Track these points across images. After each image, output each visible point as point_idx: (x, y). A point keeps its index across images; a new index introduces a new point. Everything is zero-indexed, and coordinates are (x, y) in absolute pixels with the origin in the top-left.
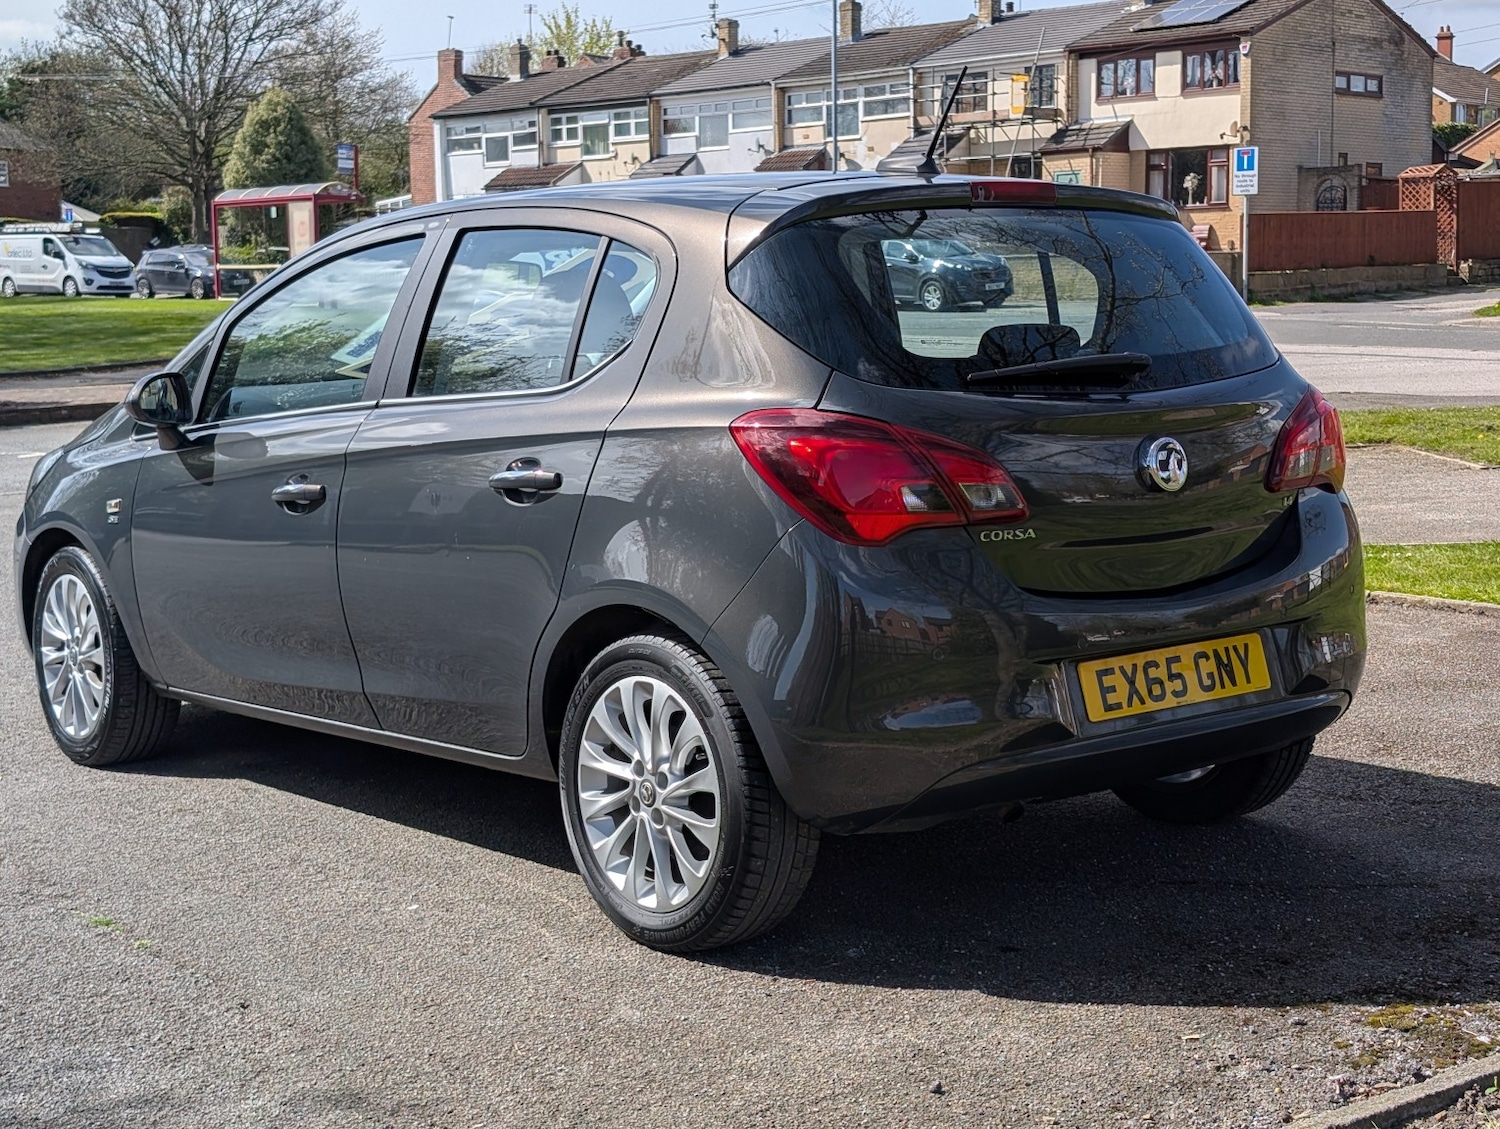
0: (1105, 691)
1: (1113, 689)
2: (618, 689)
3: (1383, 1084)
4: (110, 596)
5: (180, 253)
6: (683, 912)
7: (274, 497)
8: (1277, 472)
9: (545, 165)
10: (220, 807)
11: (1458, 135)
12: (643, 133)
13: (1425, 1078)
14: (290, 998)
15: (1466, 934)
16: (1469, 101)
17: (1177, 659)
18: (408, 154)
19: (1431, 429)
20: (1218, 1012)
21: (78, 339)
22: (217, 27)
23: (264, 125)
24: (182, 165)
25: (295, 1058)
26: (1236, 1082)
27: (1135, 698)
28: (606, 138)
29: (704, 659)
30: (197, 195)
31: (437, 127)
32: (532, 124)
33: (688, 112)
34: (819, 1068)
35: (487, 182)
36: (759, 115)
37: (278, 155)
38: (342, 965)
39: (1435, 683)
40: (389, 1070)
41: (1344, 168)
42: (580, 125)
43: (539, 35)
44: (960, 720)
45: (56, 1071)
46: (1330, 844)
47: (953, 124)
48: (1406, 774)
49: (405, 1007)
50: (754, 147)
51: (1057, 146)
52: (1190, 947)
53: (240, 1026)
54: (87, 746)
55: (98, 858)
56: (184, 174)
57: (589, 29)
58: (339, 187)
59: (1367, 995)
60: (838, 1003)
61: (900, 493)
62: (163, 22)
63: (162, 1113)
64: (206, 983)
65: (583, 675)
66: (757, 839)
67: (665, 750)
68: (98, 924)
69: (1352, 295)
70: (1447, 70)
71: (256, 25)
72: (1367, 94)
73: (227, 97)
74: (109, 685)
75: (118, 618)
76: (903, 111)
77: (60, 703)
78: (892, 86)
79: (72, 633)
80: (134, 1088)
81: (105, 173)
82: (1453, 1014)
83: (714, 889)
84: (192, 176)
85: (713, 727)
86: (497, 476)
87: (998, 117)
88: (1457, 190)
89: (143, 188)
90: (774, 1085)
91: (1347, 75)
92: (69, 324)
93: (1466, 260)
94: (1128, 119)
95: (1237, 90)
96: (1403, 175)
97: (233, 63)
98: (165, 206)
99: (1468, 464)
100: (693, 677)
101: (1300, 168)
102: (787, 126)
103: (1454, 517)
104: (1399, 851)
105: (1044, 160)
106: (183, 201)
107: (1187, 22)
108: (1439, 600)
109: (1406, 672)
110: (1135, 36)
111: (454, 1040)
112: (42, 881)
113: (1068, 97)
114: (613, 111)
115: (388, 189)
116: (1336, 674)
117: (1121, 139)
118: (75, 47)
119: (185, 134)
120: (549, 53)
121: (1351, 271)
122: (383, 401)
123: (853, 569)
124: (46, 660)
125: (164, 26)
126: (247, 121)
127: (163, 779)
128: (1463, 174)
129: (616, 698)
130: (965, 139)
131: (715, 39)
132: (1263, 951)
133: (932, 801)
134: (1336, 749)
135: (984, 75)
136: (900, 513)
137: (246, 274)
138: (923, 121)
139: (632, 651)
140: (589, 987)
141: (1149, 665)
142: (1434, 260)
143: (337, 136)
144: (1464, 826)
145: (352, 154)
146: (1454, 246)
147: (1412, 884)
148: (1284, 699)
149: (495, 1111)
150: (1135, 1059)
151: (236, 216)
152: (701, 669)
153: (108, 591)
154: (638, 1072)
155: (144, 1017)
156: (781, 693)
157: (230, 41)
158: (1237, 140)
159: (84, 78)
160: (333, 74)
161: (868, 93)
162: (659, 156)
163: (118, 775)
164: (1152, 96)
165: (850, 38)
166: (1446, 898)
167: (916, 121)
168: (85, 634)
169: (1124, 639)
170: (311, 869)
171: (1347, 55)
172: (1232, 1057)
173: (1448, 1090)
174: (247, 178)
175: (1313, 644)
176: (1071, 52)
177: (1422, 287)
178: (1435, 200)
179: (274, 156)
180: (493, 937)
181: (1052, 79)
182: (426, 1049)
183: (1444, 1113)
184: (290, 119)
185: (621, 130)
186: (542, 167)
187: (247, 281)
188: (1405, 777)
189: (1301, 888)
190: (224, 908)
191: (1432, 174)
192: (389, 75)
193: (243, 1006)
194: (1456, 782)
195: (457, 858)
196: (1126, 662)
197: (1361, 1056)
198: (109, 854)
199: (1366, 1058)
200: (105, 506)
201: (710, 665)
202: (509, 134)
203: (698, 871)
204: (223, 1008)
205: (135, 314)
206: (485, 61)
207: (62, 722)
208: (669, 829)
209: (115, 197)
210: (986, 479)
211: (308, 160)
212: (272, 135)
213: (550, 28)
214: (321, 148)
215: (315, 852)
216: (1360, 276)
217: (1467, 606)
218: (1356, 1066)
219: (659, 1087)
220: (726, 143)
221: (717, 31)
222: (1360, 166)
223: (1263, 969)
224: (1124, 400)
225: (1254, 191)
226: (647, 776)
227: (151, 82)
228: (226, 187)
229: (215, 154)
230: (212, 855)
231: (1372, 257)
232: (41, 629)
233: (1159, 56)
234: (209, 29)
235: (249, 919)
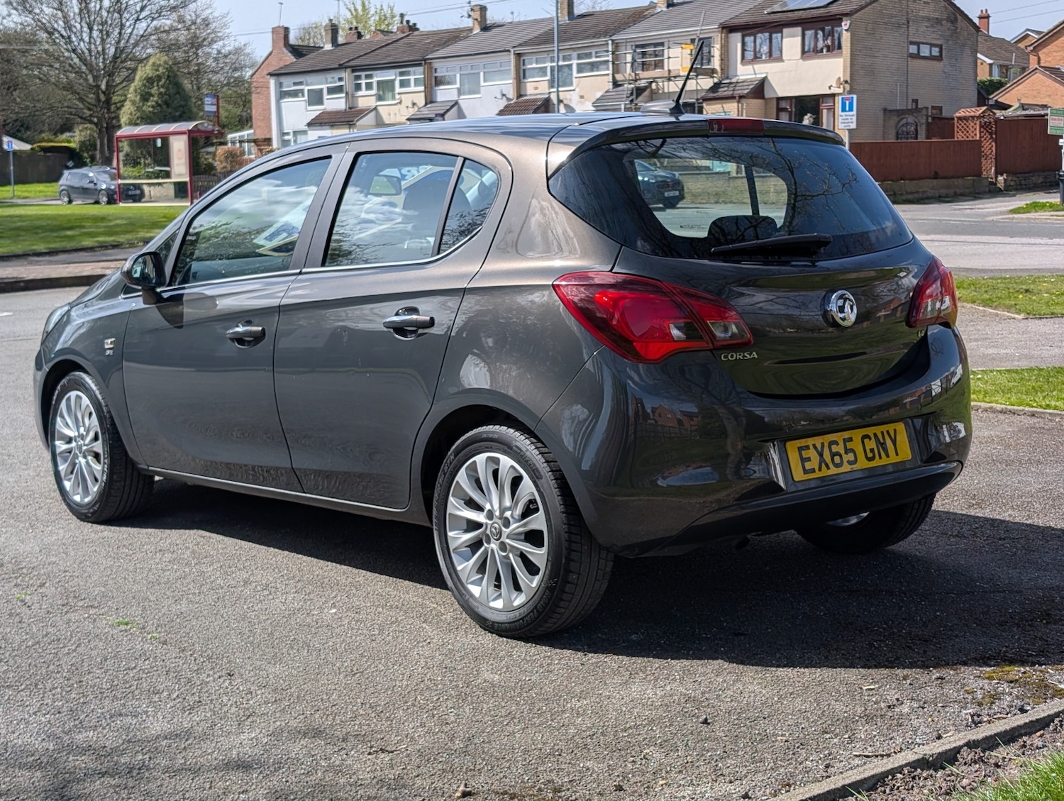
0: (804, 460)
1: (809, 459)
2: (475, 462)
3: (999, 715)
4: (106, 406)
5: (91, 173)
6: (522, 610)
7: (228, 336)
8: (914, 314)
9: (350, 108)
10: (187, 548)
11: (996, 86)
12: (419, 85)
13: (1027, 711)
14: (260, 669)
15: (1044, 621)
16: (1001, 62)
17: (851, 439)
18: (250, 101)
19: (986, 292)
20: (885, 672)
21: (23, 233)
22: (114, 11)
23: (150, 81)
24: (89, 109)
25: (272, 707)
26: (902, 715)
27: (823, 465)
28: (393, 89)
29: (535, 441)
30: (100, 131)
31: (272, 82)
32: (340, 79)
33: (451, 71)
34: (624, 709)
35: (309, 121)
36: (502, 73)
37: (160, 102)
38: (292, 648)
39: (1006, 461)
40: (336, 714)
41: (916, 110)
42: (374, 80)
43: (344, 17)
44: (705, 480)
45: (111, 717)
46: (947, 566)
47: (640, 79)
48: (994, 520)
49: (340, 674)
50: (499, 96)
51: (714, 94)
52: (861, 631)
53: (230, 687)
54: (91, 508)
55: (111, 582)
56: (91, 115)
57: (378, 11)
58: (206, 125)
59: (983, 660)
60: (630, 669)
61: (669, 328)
62: (75, 7)
63: (188, 742)
64: (202, 660)
65: (449, 453)
66: (573, 561)
67: (508, 503)
68: (119, 624)
69: (923, 199)
70: (986, 41)
71: (142, 9)
72: (931, 58)
73: (122, 61)
74: (106, 466)
75: (112, 420)
76: (604, 70)
77: (69, 480)
78: (596, 53)
79: (78, 431)
80: (167, 727)
81: (34, 115)
82: (1041, 671)
83: (544, 594)
84: (97, 117)
85: (542, 486)
86: (388, 320)
87: (672, 74)
88: (996, 125)
89: (61, 126)
90: (595, 720)
91: (918, 44)
92: (15, 222)
93: (1002, 175)
94: (764, 76)
95: (840, 55)
96: (958, 115)
97: (126, 37)
98: (77, 139)
99: (1013, 316)
100: (528, 453)
101: (885, 110)
102: (523, 80)
103: (1007, 351)
104: (994, 570)
105: (704, 105)
106: (90, 135)
107: (805, 7)
108: (1003, 406)
109: (986, 454)
110: (768, 17)
111: (376, 694)
112: (75, 597)
113: (722, 60)
114: (398, 70)
115: (236, 126)
116: (952, 450)
117: (759, 90)
118: (12, 25)
119: (91, 87)
120: (351, 29)
121: (921, 182)
122: (304, 270)
123: (636, 378)
124: (58, 451)
125: (77, 11)
126: (137, 78)
127: (144, 531)
128: (1000, 114)
129: (474, 467)
130: (648, 90)
131: (470, 20)
132: (910, 634)
133: (692, 534)
134: (943, 505)
135: (662, 44)
136: (669, 341)
137: (138, 187)
138: (619, 77)
139: (485, 436)
140: (461, 660)
141: (831, 444)
142: (979, 174)
143: (199, 89)
144: (1036, 553)
145: (215, 101)
146: (993, 164)
147: (1005, 591)
148: (920, 467)
149: (412, 738)
150: (833, 702)
151: (131, 145)
152: (534, 447)
153: (105, 402)
154: (503, 712)
155: (163, 683)
156: (586, 466)
157: (124, 21)
158: (841, 91)
159: (19, 47)
160: (195, 44)
161: (579, 57)
162: (432, 102)
163: (113, 528)
164: (780, 59)
165: (567, 18)
166: (1028, 599)
167: (614, 78)
168: (88, 431)
169: (808, 427)
170: (258, 587)
171: (917, 30)
172: (898, 700)
173: (1044, 718)
174: (138, 118)
175: (938, 431)
176: (723, 28)
177: (971, 193)
178: (980, 132)
179: (157, 102)
180: (391, 629)
181: (710, 46)
182: (359, 700)
183: (1042, 732)
184: (169, 76)
185: (404, 84)
186: (348, 110)
187: (138, 192)
188: (993, 523)
189: (930, 594)
190: (205, 613)
191: (977, 114)
192: (237, 45)
193: (229, 675)
194: (1027, 525)
195: (357, 580)
196: (817, 441)
197: (983, 698)
198: (119, 579)
199: (987, 700)
200: (103, 344)
201: (539, 445)
202: (324, 87)
203: (532, 582)
204: (216, 676)
205: (61, 215)
206: (304, 35)
207: (71, 493)
208: (511, 556)
209: (41, 132)
210: (723, 318)
211: (181, 106)
212: (156, 88)
213: (350, 11)
214: (190, 97)
215: (260, 576)
216: (928, 185)
217: (1023, 410)
218: (980, 704)
219: (519, 722)
220: (478, 92)
221: (471, 13)
222: (927, 108)
223: (912, 645)
224: (814, 266)
225: (853, 126)
226: (495, 519)
227: (68, 50)
228: (123, 125)
229: (113, 101)
230: (189, 579)
231: (936, 173)
232: (55, 428)
233: (786, 31)
234: (108, 12)
235: (223, 620)
